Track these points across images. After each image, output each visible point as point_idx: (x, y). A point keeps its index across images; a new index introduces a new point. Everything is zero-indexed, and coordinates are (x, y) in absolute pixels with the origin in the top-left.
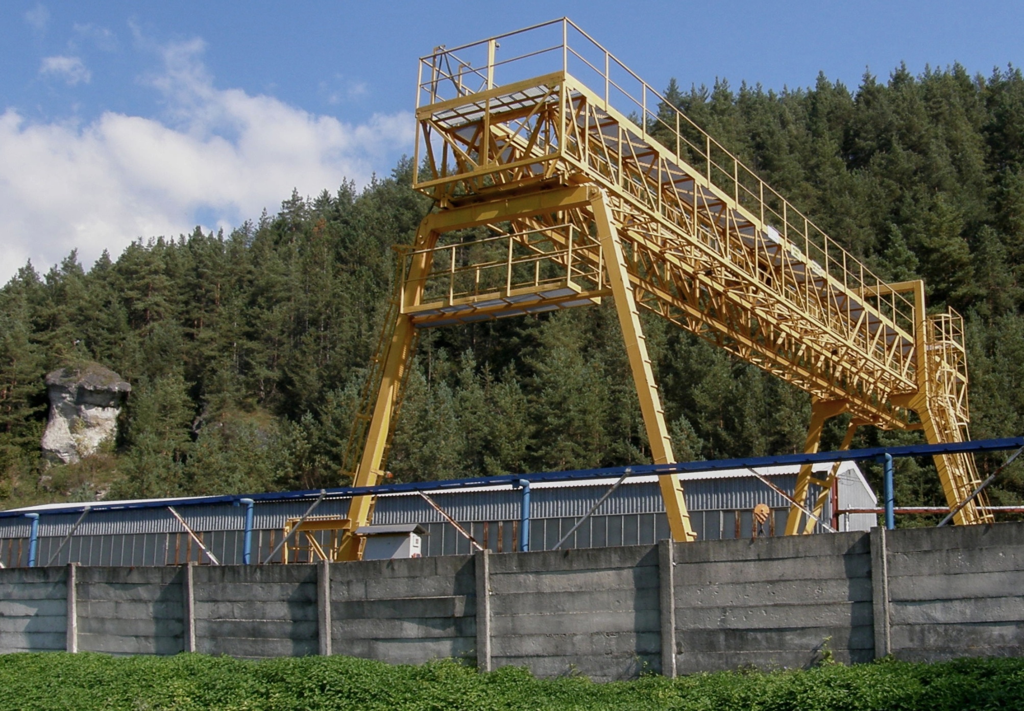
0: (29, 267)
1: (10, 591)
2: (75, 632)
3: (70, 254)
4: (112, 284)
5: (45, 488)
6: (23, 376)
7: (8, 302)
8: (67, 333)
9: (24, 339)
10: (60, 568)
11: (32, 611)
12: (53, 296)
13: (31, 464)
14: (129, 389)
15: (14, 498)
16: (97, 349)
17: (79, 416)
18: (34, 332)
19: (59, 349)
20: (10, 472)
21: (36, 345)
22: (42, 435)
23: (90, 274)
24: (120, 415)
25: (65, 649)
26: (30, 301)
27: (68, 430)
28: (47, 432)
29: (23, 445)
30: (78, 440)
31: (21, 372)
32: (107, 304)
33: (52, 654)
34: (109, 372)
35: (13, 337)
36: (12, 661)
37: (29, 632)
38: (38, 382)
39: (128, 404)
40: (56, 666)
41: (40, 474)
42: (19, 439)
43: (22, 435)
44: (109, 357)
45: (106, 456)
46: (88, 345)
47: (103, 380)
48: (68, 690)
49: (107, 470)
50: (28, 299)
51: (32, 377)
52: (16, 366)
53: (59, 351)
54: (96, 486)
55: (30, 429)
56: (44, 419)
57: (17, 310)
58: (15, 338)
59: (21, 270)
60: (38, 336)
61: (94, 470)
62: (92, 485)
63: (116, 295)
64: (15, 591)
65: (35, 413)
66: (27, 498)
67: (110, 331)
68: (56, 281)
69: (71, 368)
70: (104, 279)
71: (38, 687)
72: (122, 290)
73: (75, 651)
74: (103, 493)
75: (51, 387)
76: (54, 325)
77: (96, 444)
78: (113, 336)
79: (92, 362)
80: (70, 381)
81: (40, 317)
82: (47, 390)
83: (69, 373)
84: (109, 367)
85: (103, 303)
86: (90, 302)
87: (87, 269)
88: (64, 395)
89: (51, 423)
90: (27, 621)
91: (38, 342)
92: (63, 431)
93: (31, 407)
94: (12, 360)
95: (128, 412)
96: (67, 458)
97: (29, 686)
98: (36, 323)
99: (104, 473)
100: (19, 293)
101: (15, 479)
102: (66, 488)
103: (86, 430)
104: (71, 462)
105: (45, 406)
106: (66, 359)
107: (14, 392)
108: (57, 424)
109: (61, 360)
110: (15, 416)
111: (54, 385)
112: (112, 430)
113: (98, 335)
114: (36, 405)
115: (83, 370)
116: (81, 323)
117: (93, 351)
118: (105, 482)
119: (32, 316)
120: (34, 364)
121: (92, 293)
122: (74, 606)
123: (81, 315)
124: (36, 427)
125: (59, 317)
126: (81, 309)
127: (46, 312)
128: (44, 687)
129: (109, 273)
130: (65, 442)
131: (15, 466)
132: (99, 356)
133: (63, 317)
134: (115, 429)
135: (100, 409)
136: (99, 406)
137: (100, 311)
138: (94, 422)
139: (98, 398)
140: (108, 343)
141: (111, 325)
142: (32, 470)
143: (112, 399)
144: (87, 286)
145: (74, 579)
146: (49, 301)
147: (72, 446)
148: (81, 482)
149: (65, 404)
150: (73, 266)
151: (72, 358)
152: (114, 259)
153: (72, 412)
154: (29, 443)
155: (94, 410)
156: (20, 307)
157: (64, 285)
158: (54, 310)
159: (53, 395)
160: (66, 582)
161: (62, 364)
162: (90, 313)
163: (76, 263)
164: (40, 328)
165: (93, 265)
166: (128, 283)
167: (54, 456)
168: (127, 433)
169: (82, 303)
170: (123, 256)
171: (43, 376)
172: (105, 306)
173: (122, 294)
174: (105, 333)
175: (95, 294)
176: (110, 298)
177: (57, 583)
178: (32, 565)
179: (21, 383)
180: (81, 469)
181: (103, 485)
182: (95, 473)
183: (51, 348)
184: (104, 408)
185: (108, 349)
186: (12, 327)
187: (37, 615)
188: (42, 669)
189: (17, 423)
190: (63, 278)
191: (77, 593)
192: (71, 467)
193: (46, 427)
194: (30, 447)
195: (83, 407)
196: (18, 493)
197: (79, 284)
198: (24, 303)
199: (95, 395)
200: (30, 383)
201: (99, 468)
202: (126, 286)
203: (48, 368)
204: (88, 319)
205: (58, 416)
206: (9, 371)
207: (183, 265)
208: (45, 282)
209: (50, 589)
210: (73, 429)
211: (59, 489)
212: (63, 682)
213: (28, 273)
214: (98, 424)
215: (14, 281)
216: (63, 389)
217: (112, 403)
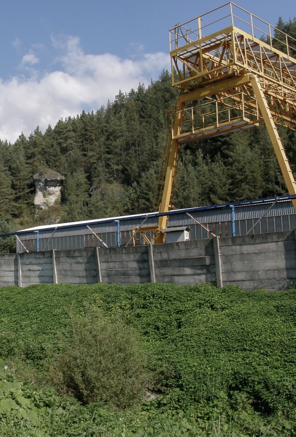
0: (22, 135)
1: (31, 261)
2: (56, 276)
3: (36, 128)
4: (53, 138)
5: (36, 220)
6: (24, 177)
7: (16, 149)
8: (39, 159)
9: (24, 163)
10: (49, 251)
11: (40, 268)
12: (32, 145)
13: (31, 211)
14: (64, 179)
15: (26, 224)
16: (50, 164)
17: (46, 191)
18: (27, 160)
19: (36, 165)
20: (24, 214)
21: (28, 165)
22: (33, 200)
23: (45, 135)
24: (61, 189)
25: (53, 282)
26: (24, 148)
27: (43, 197)
28: (35, 198)
29: (27, 204)
30: (47, 200)
31: (24, 176)
32: (52, 146)
33: (49, 285)
34: (55, 173)
35: (19, 162)
36: (35, 287)
37: (39, 276)
38: (30, 179)
39: (64, 184)
40: (51, 289)
41: (34, 214)
42: (25, 202)
43: (26, 200)
44: (55, 167)
45: (58, 205)
46: (47, 163)
47: (54, 176)
48: (56, 298)
49: (58, 211)
50: (23, 147)
51: (28, 177)
52: (22, 174)
53: (36, 166)
54: (55, 218)
55: (29, 197)
56: (34, 193)
57: (20, 152)
58: (20, 163)
59: (20, 136)
60: (28, 161)
61: (54, 212)
62: (54, 217)
63: (55, 142)
64: (34, 261)
65: (31, 191)
66: (31, 224)
67: (54, 156)
68: (33, 139)
69: (42, 172)
70: (50, 136)
71: (45, 297)
72: (57, 140)
73: (57, 283)
74: (58, 220)
75: (35, 181)
76: (34, 156)
77: (53, 201)
78: (55, 158)
79: (49, 169)
80: (42, 177)
81: (28, 153)
82: (34, 182)
83: (41, 174)
84: (55, 171)
85: (50, 145)
86: (46, 146)
87: (43, 133)
88: (40, 183)
89: (36, 194)
90: (39, 272)
91: (29, 163)
92: (41, 197)
93: (29, 189)
94: (20, 172)
95: (64, 188)
96: (43, 207)
97: (42, 296)
98: (27, 156)
99: (58, 212)
100: (20, 145)
101: (26, 217)
102: (44, 219)
103: (49, 196)
104: (45, 209)
105: (34, 188)
106: (39, 169)
107: (22, 184)
108: (38, 195)
109: (37, 170)
110: (23, 193)
111: (36, 180)
112: (59, 195)
113: (50, 158)
114: (30, 188)
115: (46, 173)
116: (44, 154)
117: (49, 165)
118: (58, 216)
119: (25, 154)
120: (28, 172)
121: (46, 142)
122: (55, 266)
123: (43, 151)
124: (31, 196)
125: (35, 153)
126: (43, 149)
127: (30, 151)
128: (48, 297)
129: (52, 133)
130: (42, 201)
131: (25, 212)
132: (51, 166)
133: (37, 153)
134: (60, 195)
135: (54, 187)
136: (53, 186)
137: (50, 149)
138: (52, 193)
139: (52, 183)
140: (54, 161)
141: (55, 154)
142: (31, 213)
143: (58, 183)
144: (44, 140)
145: (54, 255)
146: (31, 147)
147: (45, 203)
148: (49, 216)
149: (41, 186)
150: (38, 133)
151: (41, 168)
152: (53, 128)
153: (44, 189)
154: (29, 203)
155: (51, 188)
156: (21, 151)
157: (36, 140)
158: (33, 151)
159: (36, 183)
160: (51, 257)
161: (38, 171)
162: (46, 150)
163: (39, 131)
164: (29, 158)
165: (45, 131)
166: (59, 136)
167: (38, 207)
168: (64, 196)
169: (43, 146)
170: (56, 126)
171: (32, 177)
172: (52, 147)
173: (58, 141)
174: (52, 157)
175: (47, 142)
176: (53, 143)
177: (48, 257)
178: (38, 251)
179: (24, 180)
180: (49, 212)
181: (57, 217)
182: (54, 213)
183: (34, 165)
184: (55, 187)
185: (54, 164)
186: (19, 159)
187: (42, 270)
188: (46, 290)
189: (24, 195)
190: (35, 137)
191: (56, 261)
192: (45, 211)
193: (35, 196)
194: (30, 204)
195: (47, 187)
196: (27, 223)
197: (41, 139)
198: (22, 149)
199: (51, 182)
200: (27, 180)
201: (56, 210)
202: (59, 138)
203: (33, 173)
204: (46, 152)
205: (38, 191)
206: (19, 176)
207: (79, 127)
208: (29, 140)
209: (46, 260)
210: (44, 196)
211: (42, 221)
212: (54, 295)
213: (22, 137)
214: (54, 193)
215: (17, 141)
216: (39, 181)
217: (58, 185)
